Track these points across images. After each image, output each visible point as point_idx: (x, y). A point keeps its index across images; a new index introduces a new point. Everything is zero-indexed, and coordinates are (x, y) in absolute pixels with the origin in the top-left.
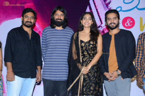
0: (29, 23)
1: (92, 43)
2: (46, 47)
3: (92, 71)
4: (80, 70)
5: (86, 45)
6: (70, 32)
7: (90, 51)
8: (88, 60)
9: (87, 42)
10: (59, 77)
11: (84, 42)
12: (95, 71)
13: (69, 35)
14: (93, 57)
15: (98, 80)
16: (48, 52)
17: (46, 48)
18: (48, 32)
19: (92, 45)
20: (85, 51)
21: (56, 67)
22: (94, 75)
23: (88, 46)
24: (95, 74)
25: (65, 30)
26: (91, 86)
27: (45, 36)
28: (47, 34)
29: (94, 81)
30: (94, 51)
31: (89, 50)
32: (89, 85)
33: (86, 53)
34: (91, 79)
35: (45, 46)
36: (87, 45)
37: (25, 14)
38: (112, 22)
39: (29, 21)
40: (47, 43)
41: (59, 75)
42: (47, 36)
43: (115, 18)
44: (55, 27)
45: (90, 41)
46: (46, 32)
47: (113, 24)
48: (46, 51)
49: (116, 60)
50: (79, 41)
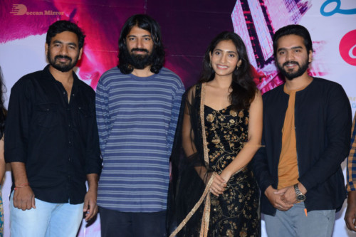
0: (63, 60)
1: (234, 114)
2: (108, 123)
3: (230, 188)
4: (203, 181)
5: (219, 120)
6: (172, 82)
7: (228, 134)
8: (221, 158)
9: (221, 111)
10: (141, 203)
11: (213, 110)
12: (239, 187)
13: (170, 91)
14: (236, 150)
15: (248, 212)
16: (112, 138)
17: (107, 127)
18: (113, 84)
19: (235, 118)
20: (216, 136)
21: (133, 176)
22: (237, 199)
23: (223, 122)
24: (240, 196)
25: (158, 77)
26: (228, 227)
27: (105, 95)
28: (112, 88)
29: (236, 213)
30: (239, 134)
31: (225, 132)
32: (222, 225)
33: (217, 141)
34: (229, 209)
35: (106, 120)
36: (222, 120)
37: (54, 36)
38: (290, 59)
39: (64, 53)
40: (111, 112)
41: (140, 196)
42: (110, 95)
43: (297, 49)
44: (132, 70)
45: (229, 109)
46: (107, 84)
47: (291, 65)
48: (109, 135)
49: (296, 161)
50: (202, 108)
